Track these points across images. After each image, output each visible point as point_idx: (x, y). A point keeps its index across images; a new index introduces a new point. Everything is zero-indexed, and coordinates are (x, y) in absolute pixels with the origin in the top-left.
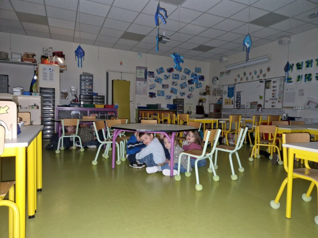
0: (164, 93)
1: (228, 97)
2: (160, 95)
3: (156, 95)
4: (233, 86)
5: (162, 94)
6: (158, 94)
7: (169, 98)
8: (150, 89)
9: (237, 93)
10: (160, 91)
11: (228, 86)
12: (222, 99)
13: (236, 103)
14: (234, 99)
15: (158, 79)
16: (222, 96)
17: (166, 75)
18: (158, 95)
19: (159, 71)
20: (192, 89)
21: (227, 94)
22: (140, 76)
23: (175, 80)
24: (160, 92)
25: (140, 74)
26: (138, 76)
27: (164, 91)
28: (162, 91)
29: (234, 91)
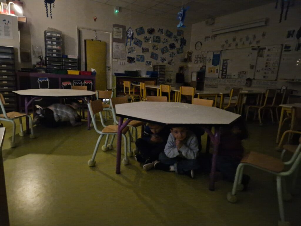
0: (144, 58)
1: (212, 64)
2: (139, 61)
3: (135, 60)
4: (219, 53)
5: (142, 59)
6: (137, 58)
7: (149, 64)
8: (129, 53)
9: (224, 61)
10: (139, 55)
11: (214, 53)
12: (205, 66)
13: (221, 72)
14: (219, 67)
15: (137, 41)
16: (205, 63)
17: (146, 37)
18: (137, 60)
19: (139, 32)
20: (173, 55)
21: (211, 61)
22: (117, 36)
23: (156, 44)
24: (139, 57)
25: (117, 35)
26: (115, 37)
27: (143, 56)
28: (142, 56)
29: (220, 58)
